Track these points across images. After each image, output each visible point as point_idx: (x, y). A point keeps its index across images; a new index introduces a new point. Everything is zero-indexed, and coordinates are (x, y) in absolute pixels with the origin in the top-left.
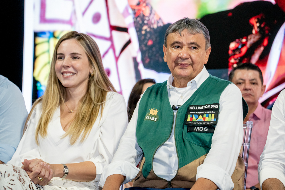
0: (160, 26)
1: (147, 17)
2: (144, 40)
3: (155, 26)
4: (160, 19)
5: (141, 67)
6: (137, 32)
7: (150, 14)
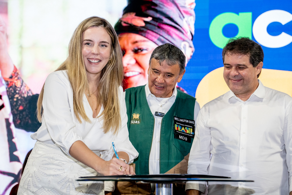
0: (30, 96)
1: (18, 88)
2: (16, 105)
3: (26, 96)
4: (30, 90)
5: (13, 127)
6: (9, 99)
7: (21, 86)
